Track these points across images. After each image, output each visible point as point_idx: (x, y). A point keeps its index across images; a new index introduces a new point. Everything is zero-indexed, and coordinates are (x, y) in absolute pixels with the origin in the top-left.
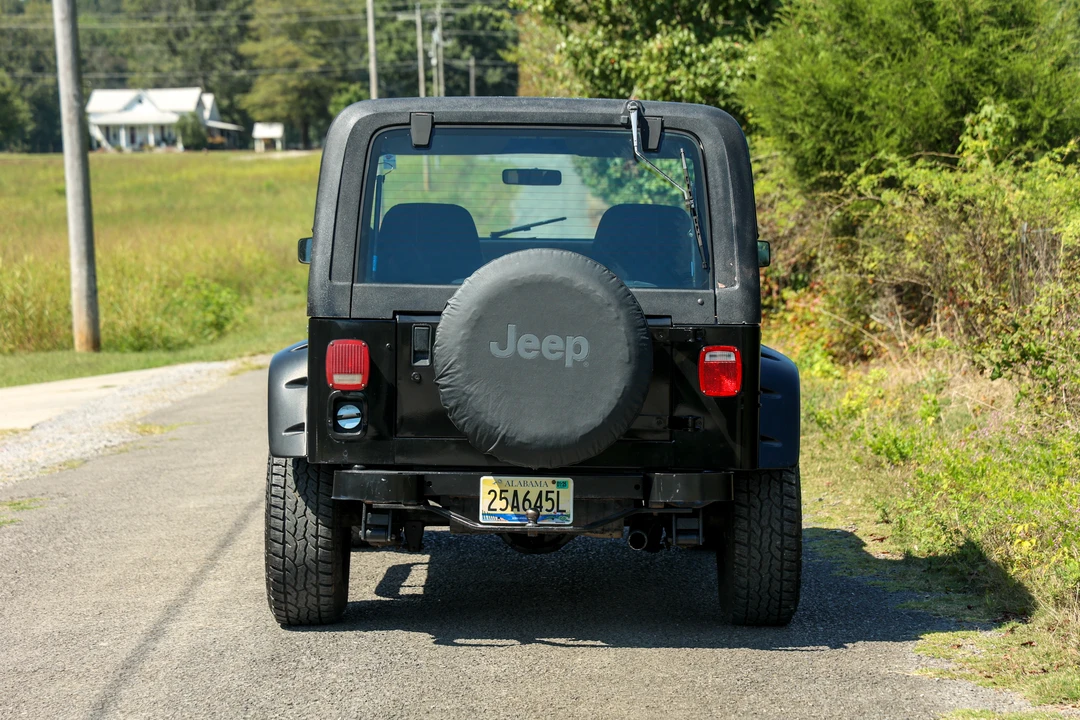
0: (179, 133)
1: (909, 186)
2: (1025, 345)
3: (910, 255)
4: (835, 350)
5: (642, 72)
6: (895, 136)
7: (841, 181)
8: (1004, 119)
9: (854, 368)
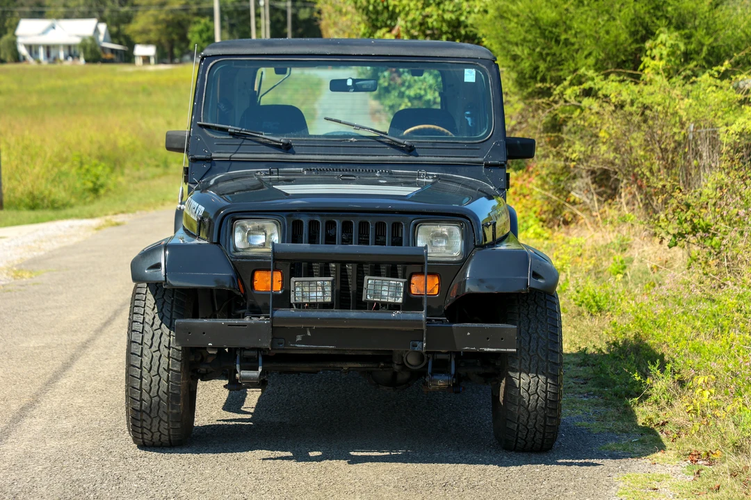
0: (82, 50)
1: (603, 95)
2: (696, 221)
3: (604, 148)
4: (544, 217)
5: (404, 8)
6: (592, 58)
7: (552, 90)
8: (675, 44)
9: (559, 231)
